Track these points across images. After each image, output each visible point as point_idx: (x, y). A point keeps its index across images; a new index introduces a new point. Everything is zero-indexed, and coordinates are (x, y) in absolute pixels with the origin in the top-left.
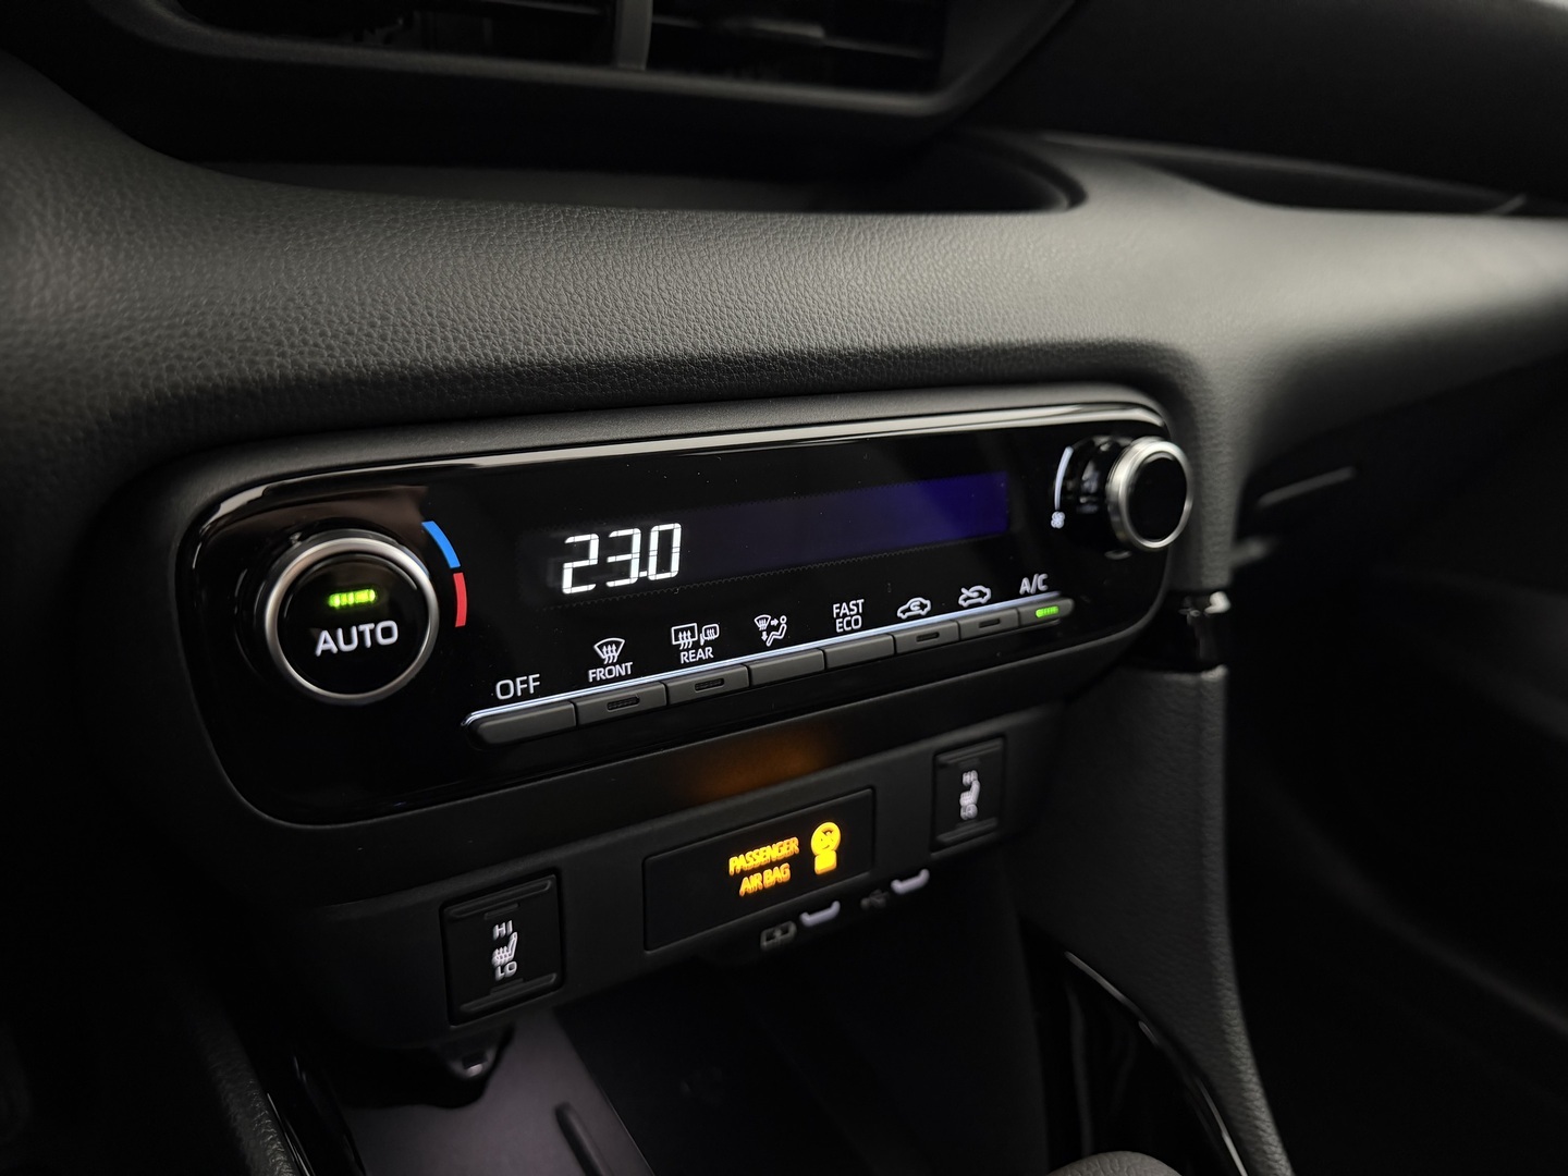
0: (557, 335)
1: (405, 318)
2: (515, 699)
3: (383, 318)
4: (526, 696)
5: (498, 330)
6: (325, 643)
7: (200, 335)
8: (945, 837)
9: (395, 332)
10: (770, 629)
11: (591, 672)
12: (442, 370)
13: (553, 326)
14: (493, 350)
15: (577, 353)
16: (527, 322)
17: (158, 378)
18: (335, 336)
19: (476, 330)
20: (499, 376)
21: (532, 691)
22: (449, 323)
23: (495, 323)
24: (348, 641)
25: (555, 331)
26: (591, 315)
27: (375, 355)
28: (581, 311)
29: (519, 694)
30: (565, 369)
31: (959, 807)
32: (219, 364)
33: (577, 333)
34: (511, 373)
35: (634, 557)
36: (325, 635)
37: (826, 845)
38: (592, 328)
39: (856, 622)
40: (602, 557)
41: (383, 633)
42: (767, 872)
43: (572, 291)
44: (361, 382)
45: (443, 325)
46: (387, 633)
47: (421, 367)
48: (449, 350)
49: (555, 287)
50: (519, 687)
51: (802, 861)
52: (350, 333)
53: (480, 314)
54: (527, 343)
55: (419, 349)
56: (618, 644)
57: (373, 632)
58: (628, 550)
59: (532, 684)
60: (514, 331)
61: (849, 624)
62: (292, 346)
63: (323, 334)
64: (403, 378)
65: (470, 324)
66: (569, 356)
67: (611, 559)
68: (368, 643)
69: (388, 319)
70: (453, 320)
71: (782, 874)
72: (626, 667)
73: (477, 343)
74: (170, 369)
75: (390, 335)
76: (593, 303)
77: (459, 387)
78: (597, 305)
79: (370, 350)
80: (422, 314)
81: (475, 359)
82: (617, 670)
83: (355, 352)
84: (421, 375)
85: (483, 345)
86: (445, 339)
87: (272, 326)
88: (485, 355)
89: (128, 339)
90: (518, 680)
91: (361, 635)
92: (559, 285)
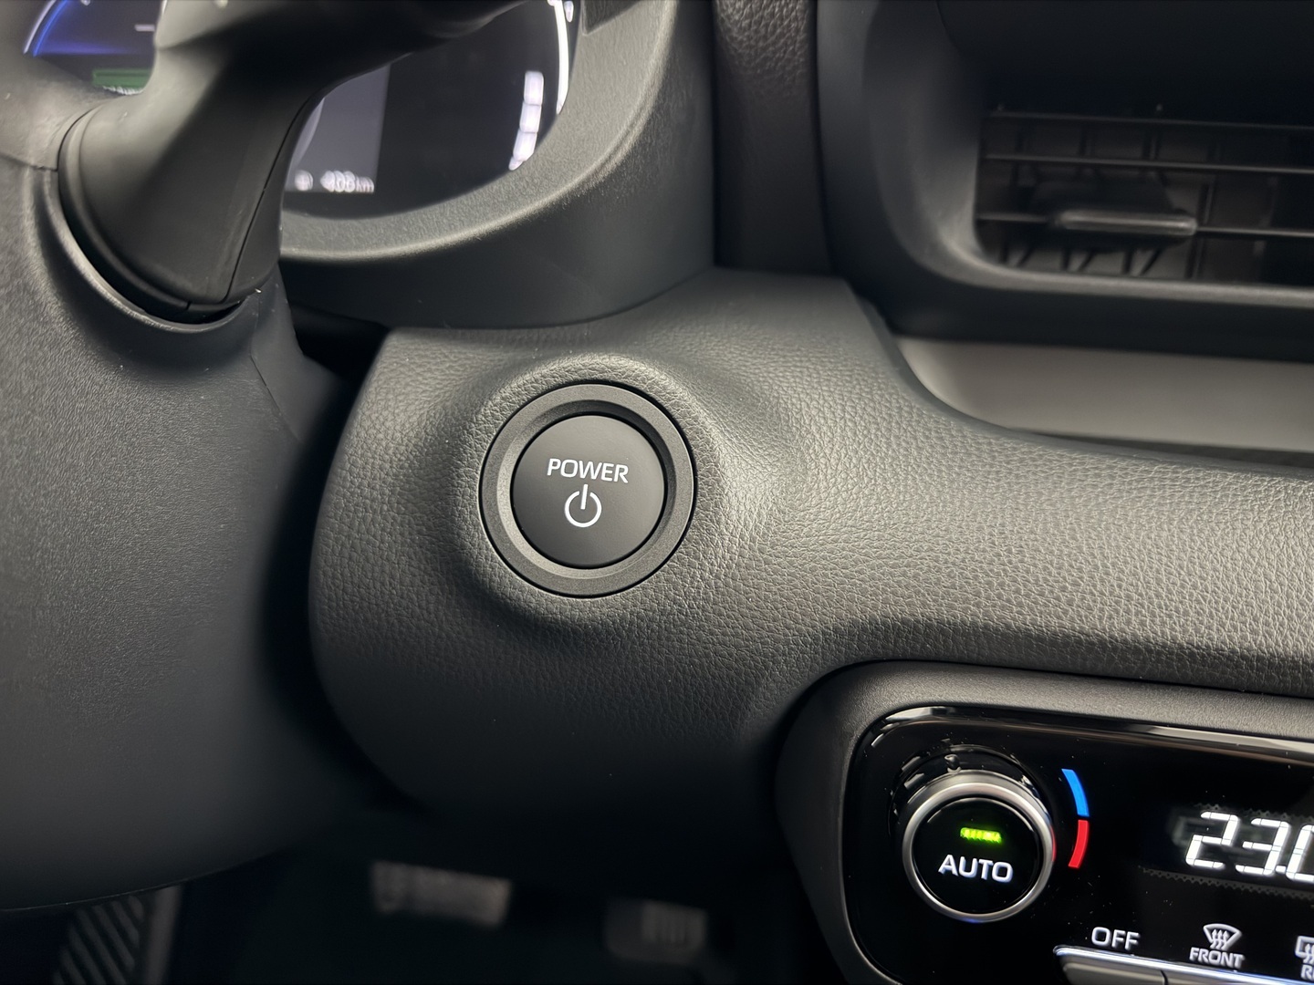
0: (1244, 623)
1: (1095, 586)
2: (1109, 948)
3: (1075, 584)
4: (1120, 949)
5: (1182, 610)
6: (948, 864)
7: (915, 577)
9: (1083, 599)
11: (1193, 949)
12: (1117, 641)
13: (1242, 614)
14: (1172, 629)
15: (1261, 644)
16: (1214, 605)
17: (875, 608)
18: (1027, 596)
19: (1160, 607)
20: (1172, 653)
21: (1127, 947)
22: (1136, 597)
23: (1181, 602)
24: (968, 869)
25: (1243, 619)
26: (1288, 607)
27: (1059, 618)
28: (1278, 602)
29: (1114, 945)
30: (1243, 657)
32: (924, 604)
33: (1267, 624)
34: (1185, 653)
35: (1275, 851)
36: (950, 857)
38: (1286, 621)
40: (1238, 841)
41: (1000, 872)
43: (1274, 578)
44: (1040, 639)
45: (1129, 598)
46: (1002, 872)
47: (1098, 635)
48: (1128, 622)
49: (1255, 573)
50: (1115, 938)
52: (1042, 594)
53: (1170, 592)
54: (1209, 628)
55: (1100, 619)
56: (1231, 934)
57: (990, 868)
58: (1270, 842)
59: (1128, 940)
60: (1198, 613)
62: (988, 598)
63: (1017, 591)
64: (1079, 642)
65: (1156, 600)
66: (1251, 646)
67: (1247, 845)
68: (984, 875)
69: (1079, 585)
70: (1141, 595)
72: (1234, 959)
73: (1158, 620)
74: (885, 602)
75: (1077, 601)
76: (1294, 593)
77: (1129, 656)
78: (1297, 597)
79: (1055, 612)
80: (1112, 586)
81: (1151, 635)
82: (1224, 958)
83: (1041, 612)
84: (1095, 641)
85: (1163, 623)
86: (1128, 612)
87: (976, 578)
88: (1163, 632)
89: (860, 572)
90: (1116, 932)
91: (980, 866)
92: (1260, 571)
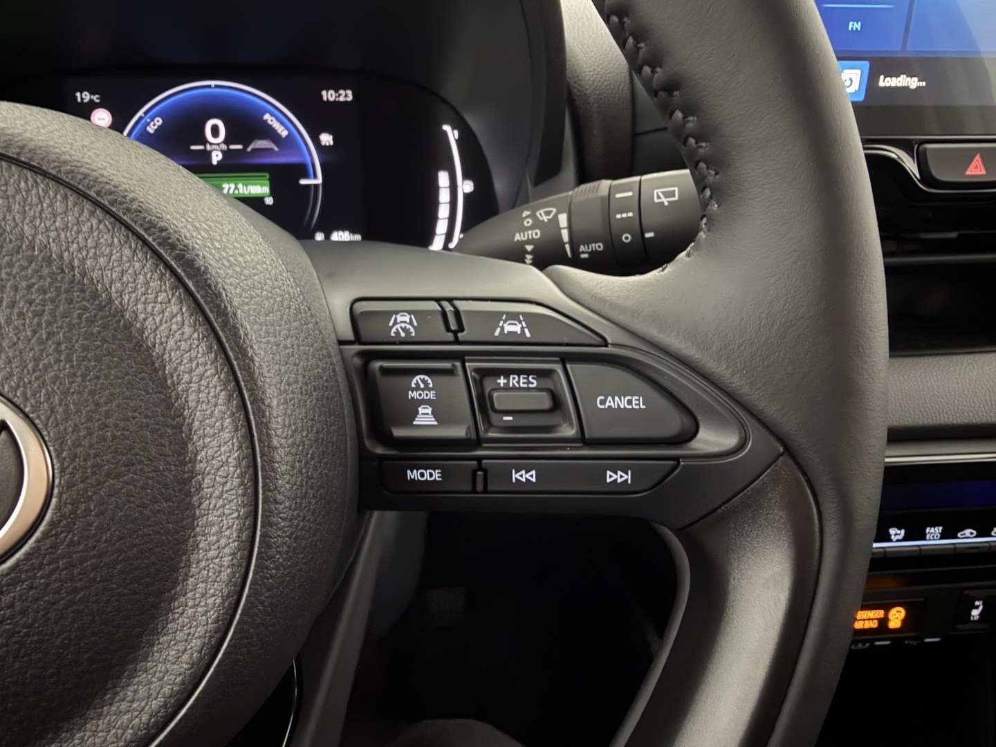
8: (960, 627)
10: (896, 534)
31: (970, 615)
37: (896, 617)
39: (937, 536)
42: (867, 622)
51: (883, 622)
61: (933, 537)
71: (874, 625)
